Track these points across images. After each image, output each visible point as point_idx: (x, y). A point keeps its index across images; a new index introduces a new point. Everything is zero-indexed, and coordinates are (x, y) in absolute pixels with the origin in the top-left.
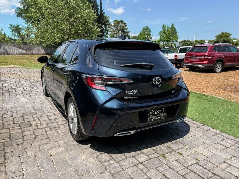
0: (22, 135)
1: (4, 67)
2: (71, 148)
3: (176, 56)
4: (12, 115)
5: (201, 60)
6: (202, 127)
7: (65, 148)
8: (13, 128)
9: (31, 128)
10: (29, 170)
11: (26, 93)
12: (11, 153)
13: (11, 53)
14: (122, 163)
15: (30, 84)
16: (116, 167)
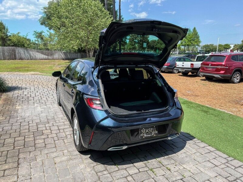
0: (35, 143)
1: (26, 73)
2: (73, 157)
3: (192, 64)
4: (28, 124)
5: (218, 70)
6: (198, 144)
7: (68, 157)
8: (28, 136)
9: (43, 137)
10: (36, 175)
11: (43, 102)
12: (24, 158)
13: (34, 58)
14: (114, 174)
15: (47, 92)
16: (108, 177)
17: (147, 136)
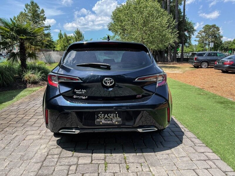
2: (45, 137)
6: (197, 148)
7: (41, 136)
17: (106, 122)
